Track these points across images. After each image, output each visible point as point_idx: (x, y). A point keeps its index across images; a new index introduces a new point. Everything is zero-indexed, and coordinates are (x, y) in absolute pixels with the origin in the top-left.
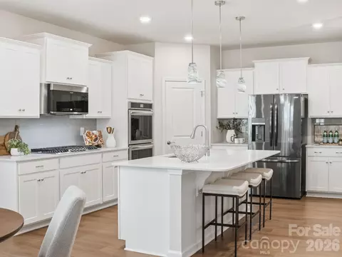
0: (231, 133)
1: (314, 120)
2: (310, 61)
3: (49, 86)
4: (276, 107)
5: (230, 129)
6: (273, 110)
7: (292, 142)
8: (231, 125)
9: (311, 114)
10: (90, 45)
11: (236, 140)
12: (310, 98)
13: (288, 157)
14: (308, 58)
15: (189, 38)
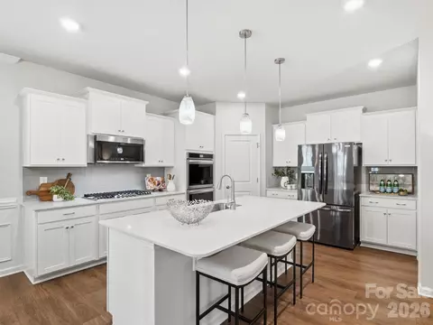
0: (285, 179)
1: (368, 168)
2: (365, 110)
3: (95, 137)
4: (325, 156)
5: (284, 175)
6: (322, 159)
7: (345, 188)
8: (285, 173)
9: (365, 163)
10: (147, 102)
11: (289, 187)
12: (364, 147)
13: (341, 206)
14: (362, 107)
15: (242, 95)
